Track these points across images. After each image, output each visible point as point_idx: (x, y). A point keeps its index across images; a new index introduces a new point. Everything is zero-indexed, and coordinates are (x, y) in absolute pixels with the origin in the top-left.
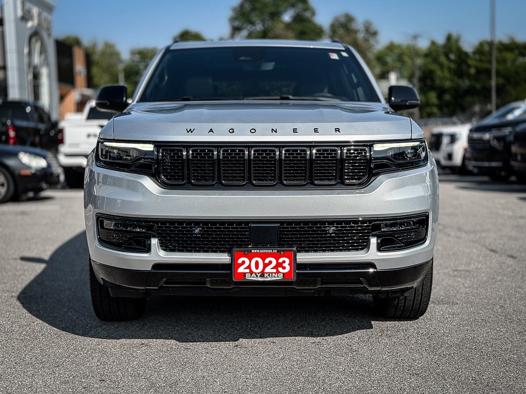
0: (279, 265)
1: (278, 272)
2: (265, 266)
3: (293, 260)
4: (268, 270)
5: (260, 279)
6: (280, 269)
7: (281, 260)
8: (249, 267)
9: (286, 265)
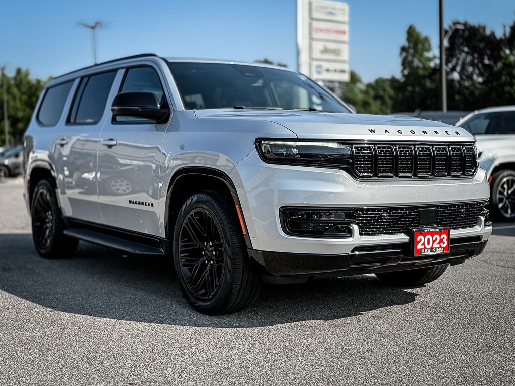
0: (441, 241)
1: (440, 247)
2: (434, 241)
3: (448, 236)
4: (435, 245)
5: (430, 254)
6: (441, 244)
7: (442, 237)
8: (424, 244)
9: (444, 240)
